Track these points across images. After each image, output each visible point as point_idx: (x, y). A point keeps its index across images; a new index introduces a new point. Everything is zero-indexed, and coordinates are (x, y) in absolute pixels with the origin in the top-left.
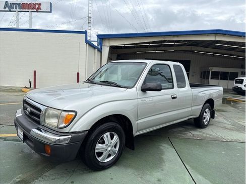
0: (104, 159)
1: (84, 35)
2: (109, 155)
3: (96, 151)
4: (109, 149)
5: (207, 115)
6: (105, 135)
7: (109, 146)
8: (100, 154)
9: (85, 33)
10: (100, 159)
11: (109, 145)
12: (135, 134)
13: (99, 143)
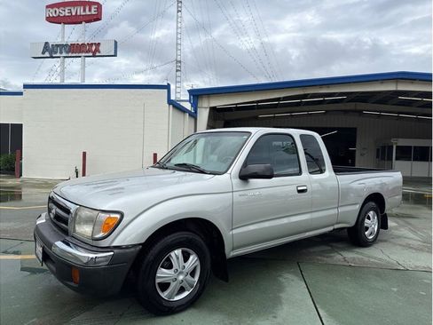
0: (171, 296)
1: (166, 91)
2: (182, 290)
3: (158, 281)
4: (181, 277)
5: (372, 223)
6: (172, 254)
7: (181, 273)
8: (165, 286)
9: (167, 87)
10: (164, 295)
11: (180, 271)
12: (230, 253)
13: (162, 267)
